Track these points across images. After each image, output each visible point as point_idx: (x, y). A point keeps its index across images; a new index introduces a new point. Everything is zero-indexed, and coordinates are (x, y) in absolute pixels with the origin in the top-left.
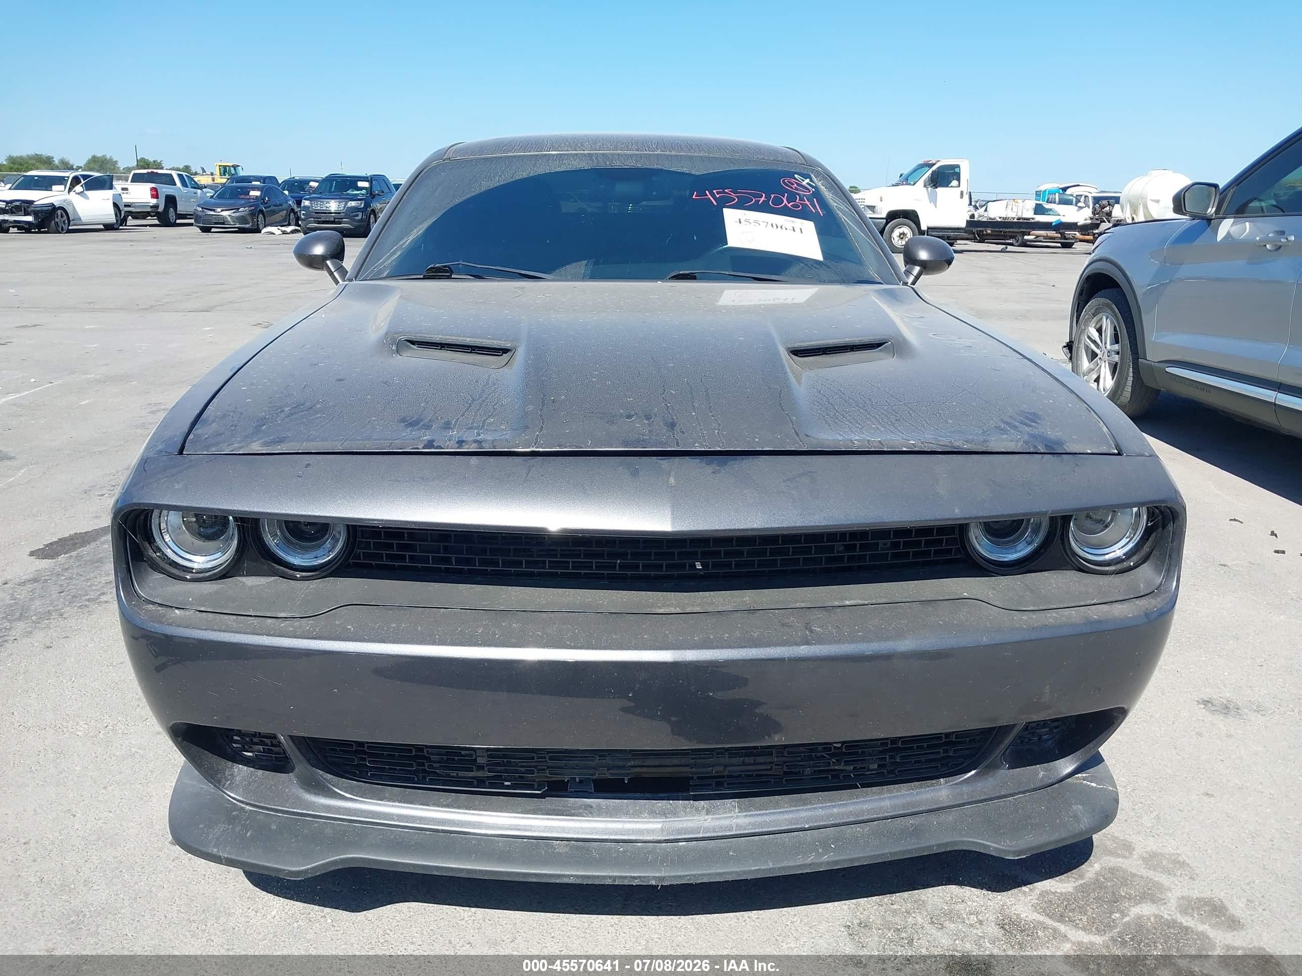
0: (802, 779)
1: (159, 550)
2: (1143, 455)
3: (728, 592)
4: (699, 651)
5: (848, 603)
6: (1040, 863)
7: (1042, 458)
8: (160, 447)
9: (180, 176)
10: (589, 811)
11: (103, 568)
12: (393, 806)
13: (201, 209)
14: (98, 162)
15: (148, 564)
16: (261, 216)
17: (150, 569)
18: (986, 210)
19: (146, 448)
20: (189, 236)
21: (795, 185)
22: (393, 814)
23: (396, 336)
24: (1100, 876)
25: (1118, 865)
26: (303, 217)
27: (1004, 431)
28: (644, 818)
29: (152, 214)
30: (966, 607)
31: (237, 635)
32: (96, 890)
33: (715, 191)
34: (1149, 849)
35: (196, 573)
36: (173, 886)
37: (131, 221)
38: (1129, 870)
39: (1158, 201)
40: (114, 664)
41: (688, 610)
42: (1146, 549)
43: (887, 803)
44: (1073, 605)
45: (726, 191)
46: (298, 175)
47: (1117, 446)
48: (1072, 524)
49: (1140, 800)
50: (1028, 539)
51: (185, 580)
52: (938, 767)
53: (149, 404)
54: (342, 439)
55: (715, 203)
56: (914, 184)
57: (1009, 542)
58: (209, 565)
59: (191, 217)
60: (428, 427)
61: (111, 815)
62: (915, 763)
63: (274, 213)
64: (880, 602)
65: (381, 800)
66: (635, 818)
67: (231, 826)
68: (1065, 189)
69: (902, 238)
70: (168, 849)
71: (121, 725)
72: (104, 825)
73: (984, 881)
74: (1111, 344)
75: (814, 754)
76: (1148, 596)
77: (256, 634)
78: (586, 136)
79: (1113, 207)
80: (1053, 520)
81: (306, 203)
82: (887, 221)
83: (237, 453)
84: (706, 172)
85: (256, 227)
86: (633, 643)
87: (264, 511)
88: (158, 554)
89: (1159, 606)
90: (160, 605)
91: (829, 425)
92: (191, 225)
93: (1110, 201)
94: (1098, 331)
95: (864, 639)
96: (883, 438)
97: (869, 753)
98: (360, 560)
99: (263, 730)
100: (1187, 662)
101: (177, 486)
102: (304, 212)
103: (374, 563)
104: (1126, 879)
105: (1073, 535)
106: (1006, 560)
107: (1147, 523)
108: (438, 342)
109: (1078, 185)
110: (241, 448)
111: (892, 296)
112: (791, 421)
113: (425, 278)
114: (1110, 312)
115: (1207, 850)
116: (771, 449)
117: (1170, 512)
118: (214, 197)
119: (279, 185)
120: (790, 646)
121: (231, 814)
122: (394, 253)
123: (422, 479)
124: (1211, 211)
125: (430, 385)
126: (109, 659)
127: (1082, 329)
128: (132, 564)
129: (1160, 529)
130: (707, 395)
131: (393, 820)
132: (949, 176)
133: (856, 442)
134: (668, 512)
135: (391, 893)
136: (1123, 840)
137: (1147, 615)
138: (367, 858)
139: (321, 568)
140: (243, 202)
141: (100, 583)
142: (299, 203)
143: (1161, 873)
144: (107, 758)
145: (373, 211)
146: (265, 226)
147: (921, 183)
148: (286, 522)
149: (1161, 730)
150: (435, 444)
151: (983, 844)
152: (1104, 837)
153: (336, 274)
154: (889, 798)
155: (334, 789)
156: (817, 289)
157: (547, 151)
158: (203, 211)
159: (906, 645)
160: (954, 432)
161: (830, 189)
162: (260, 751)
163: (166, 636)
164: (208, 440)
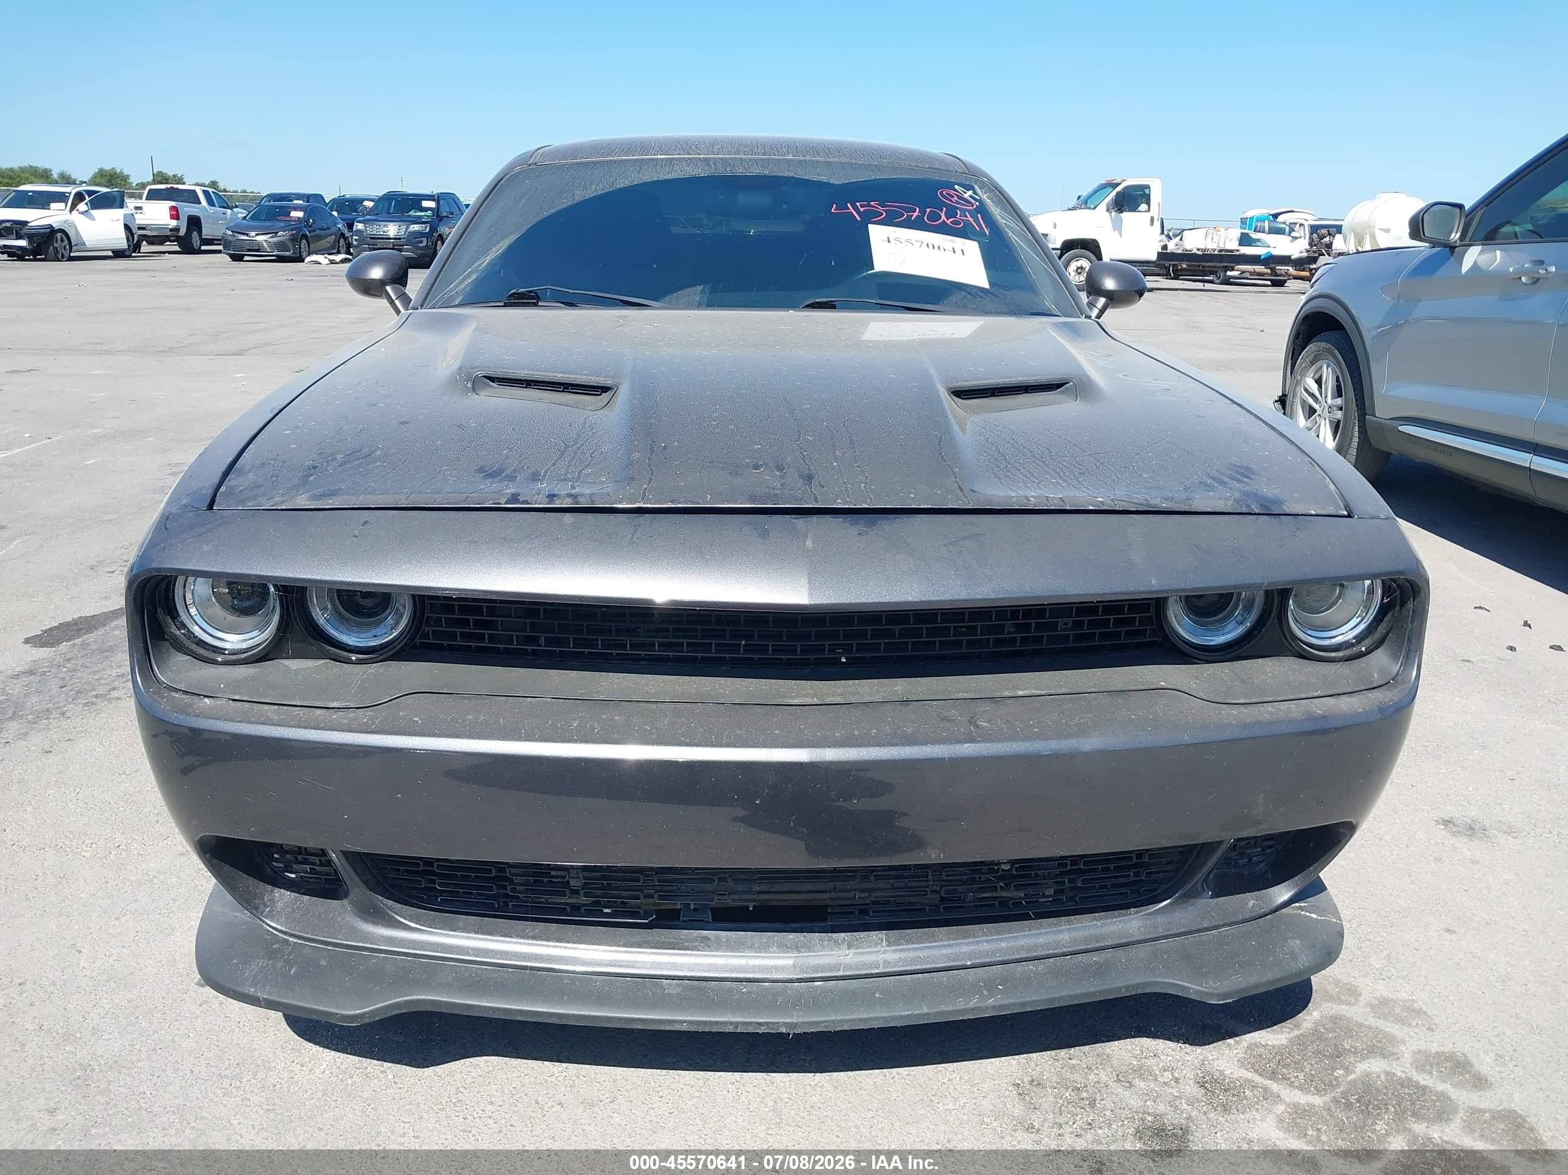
0: (962, 907)
1: (184, 626)
2: (1378, 518)
3: (876, 681)
4: (841, 750)
5: (1020, 693)
6: (1248, 1010)
7: (1257, 519)
8: (184, 502)
9: (206, 193)
10: (706, 945)
11: (113, 659)
12: (468, 938)
13: (231, 233)
14: (106, 176)
15: (171, 644)
16: (304, 241)
17: (172, 650)
18: (1181, 239)
19: (168, 502)
20: (216, 265)
21: (956, 198)
22: (467, 948)
23: (471, 371)
24: (1320, 1026)
25: (1341, 1013)
26: (355, 243)
27: (1211, 488)
28: (772, 952)
29: (172, 238)
30: (1163, 699)
31: (279, 728)
32: (107, 1040)
33: (858, 204)
34: (1378, 994)
35: (229, 654)
36: (201, 1035)
37: (145, 247)
38: (1355, 1019)
39: (1387, 231)
40: (128, 772)
41: (827, 701)
42: (1381, 629)
43: (1065, 937)
44: (1292, 697)
45: (872, 203)
46: (350, 192)
47: (1347, 507)
48: (1291, 601)
49: (1368, 937)
50: (1239, 618)
51: (215, 662)
52: (1127, 893)
53: (170, 465)
54: (407, 492)
55: (859, 219)
56: (1095, 208)
57: (1216, 621)
58: (244, 646)
59: (219, 242)
60: (511, 478)
61: (124, 950)
62: (1099, 889)
63: (320, 238)
64: (1060, 692)
65: (454, 931)
66: (761, 953)
67: (271, 962)
68: (1276, 216)
69: (1080, 273)
70: (194, 991)
71: (136, 845)
72: (115, 963)
73: (1181, 1032)
74: (1333, 398)
75: (978, 876)
76: (1383, 688)
77: (303, 728)
78: (702, 137)
79: (1334, 237)
80: (1268, 593)
81: (360, 226)
82: (1062, 252)
83: (279, 508)
84: (848, 181)
85: (298, 255)
86: (761, 739)
87: (312, 577)
88: (182, 631)
89: (1396, 699)
90: (185, 692)
91: (999, 479)
92: (219, 252)
93: (1331, 230)
94: (1316, 382)
95: (1040, 737)
96: (1065, 495)
97: (1045, 876)
98: (429, 639)
99: (311, 844)
100: (1424, 775)
101: (206, 548)
102: (356, 238)
103: (446, 643)
104: (1349, 1029)
105: (1293, 614)
106: (1213, 643)
107: (1382, 599)
108: (523, 379)
109: (1292, 211)
110: (283, 502)
111: (1074, 331)
112: (954, 474)
113: (506, 305)
114: (1332, 359)
115: (1448, 996)
116: (930, 507)
117: (1410, 587)
118: (247, 218)
119: (326, 205)
120: (951, 743)
121: (271, 947)
122: (468, 276)
123: (505, 539)
124: (1455, 236)
125: (514, 429)
126: (122, 766)
127: (1297, 380)
128: (151, 643)
129: (1398, 608)
130: (852, 442)
131: (468, 954)
132: (1136, 199)
133: (1032, 499)
134: (804, 581)
135: (464, 1044)
136: (1347, 984)
137: (1381, 710)
138: (436, 1000)
139: (382, 649)
140: (282, 224)
141: (110, 676)
142: (350, 226)
143: (1393, 1022)
144: (119, 883)
145: (440, 236)
146: (309, 254)
147: (1103, 206)
148: (338, 591)
149: (1392, 855)
150: (521, 498)
151: (1181, 986)
152: (1324, 980)
153: (397, 302)
154: (1068, 930)
155: (397, 917)
156: (982, 323)
157: (654, 155)
158: (234, 236)
159: (1091, 743)
160: (1150, 488)
161: (998, 203)
162: (306, 872)
163: (193, 730)
164: (243, 493)
